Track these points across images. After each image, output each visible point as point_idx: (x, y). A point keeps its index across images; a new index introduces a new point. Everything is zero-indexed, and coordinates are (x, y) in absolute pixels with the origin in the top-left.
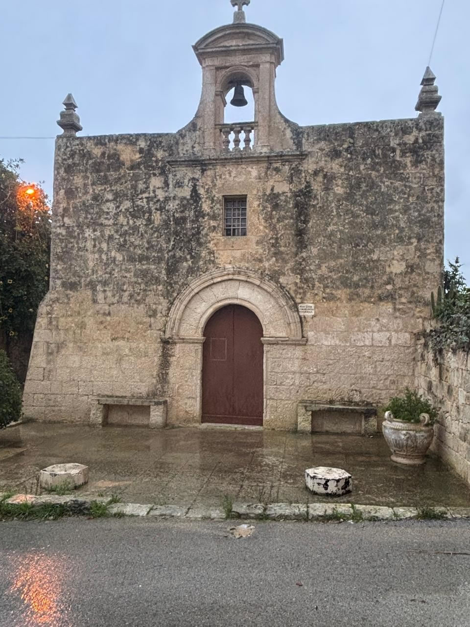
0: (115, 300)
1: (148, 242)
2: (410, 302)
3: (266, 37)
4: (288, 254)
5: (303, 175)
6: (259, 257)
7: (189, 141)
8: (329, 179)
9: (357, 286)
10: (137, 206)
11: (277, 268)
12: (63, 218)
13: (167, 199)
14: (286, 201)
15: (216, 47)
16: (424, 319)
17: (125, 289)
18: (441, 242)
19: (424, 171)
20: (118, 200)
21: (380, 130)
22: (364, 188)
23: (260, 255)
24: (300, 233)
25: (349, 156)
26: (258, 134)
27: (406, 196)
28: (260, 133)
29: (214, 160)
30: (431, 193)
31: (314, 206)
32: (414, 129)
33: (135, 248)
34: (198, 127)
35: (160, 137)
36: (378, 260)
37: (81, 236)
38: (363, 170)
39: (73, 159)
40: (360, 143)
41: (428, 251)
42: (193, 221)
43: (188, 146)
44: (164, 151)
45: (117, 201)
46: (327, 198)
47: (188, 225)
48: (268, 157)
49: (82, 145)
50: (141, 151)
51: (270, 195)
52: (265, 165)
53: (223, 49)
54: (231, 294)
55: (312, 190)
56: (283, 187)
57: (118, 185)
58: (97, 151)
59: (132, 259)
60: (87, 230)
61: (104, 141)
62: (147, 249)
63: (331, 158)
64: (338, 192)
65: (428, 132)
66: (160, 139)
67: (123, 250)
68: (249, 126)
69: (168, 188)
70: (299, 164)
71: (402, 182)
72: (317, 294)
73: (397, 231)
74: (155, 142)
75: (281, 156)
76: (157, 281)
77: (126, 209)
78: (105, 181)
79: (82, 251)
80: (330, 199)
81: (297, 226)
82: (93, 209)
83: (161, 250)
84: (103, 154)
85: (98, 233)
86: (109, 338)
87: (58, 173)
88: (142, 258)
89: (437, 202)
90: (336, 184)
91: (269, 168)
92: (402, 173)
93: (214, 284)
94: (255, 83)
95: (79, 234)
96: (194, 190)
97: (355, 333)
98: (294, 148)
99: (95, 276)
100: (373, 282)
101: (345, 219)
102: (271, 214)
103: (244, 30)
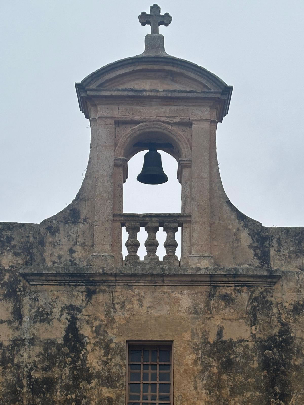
3: (204, 82)
5: (275, 310)
13: (17, 344)
14: (245, 356)
15: (118, 90)
26: (191, 237)
28: (195, 235)
29: (111, 275)
31: (298, 368)
34: (82, 217)
35: (9, 229)
42: (67, 388)
43: (61, 249)
44: (15, 254)
47: (59, 395)
48: (211, 276)
51: (215, 343)
52: (205, 289)
53: (131, 94)
55: (292, 338)
56: (239, 331)
68: (174, 221)
69: (20, 323)
70: (266, 291)
75: (235, 276)
91: (213, 295)
94: (185, 151)
96: (72, 329)
98: (257, 263)
102: (220, 379)
103: (167, 68)
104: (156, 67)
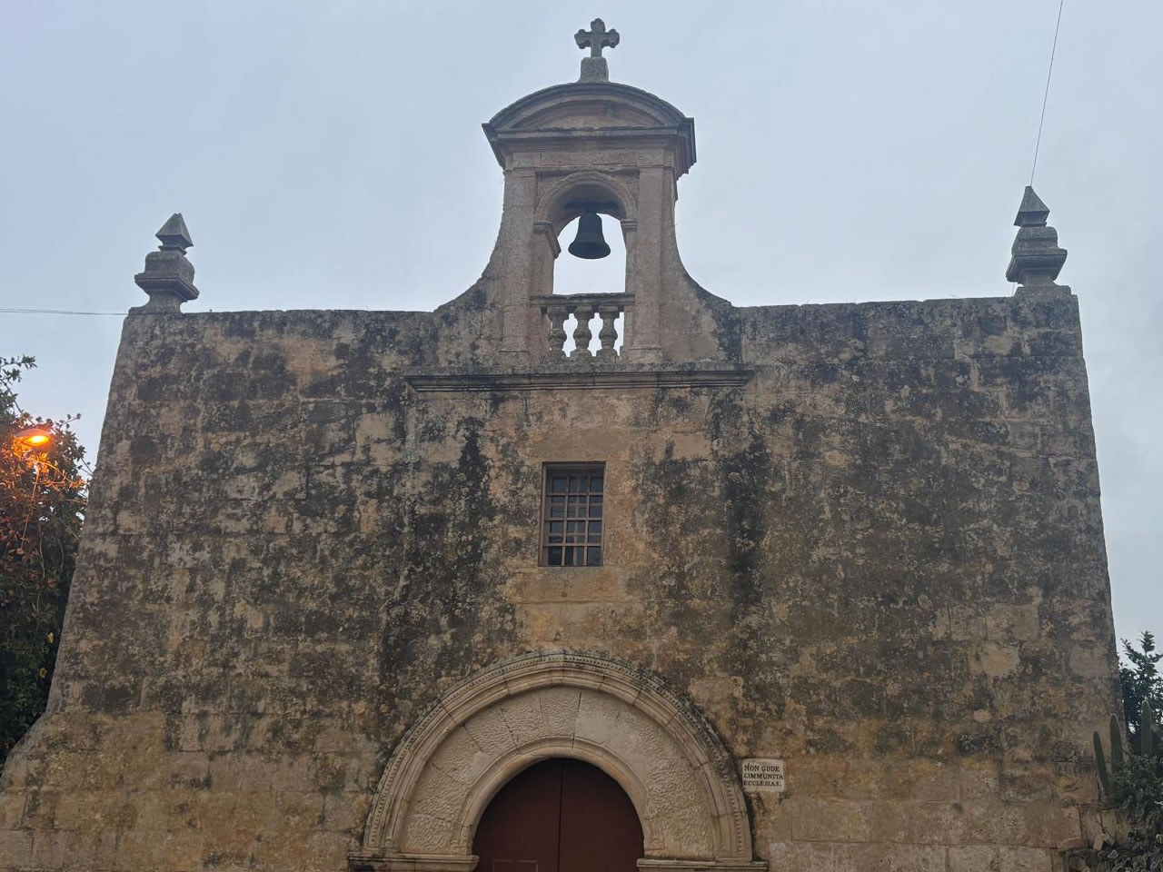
0: (228, 743)
1: (339, 580)
2: (1041, 760)
3: (654, 114)
4: (709, 618)
5: (745, 418)
6: (634, 626)
7: (464, 333)
8: (809, 430)
9: (896, 710)
10: (319, 486)
11: (681, 657)
12: (116, 514)
13: (398, 469)
14: (702, 481)
15: (540, 131)
16: (1084, 808)
17: (260, 709)
18: (1104, 596)
19: (1042, 420)
20: (269, 468)
21: (926, 321)
22: (897, 456)
23: (638, 617)
24: (742, 564)
25: (855, 378)
26: (634, 322)
27: (1003, 479)
28: (639, 320)
29: (523, 376)
30: (1065, 472)
31: (774, 496)
32: (1010, 323)
33: (299, 596)
34: (489, 302)
35: (393, 320)
36: (947, 641)
37: (157, 561)
38: (894, 412)
39: (164, 365)
40: (880, 349)
41: (1074, 621)
42: (462, 527)
43: (459, 345)
44: (400, 353)
45: (265, 472)
46: (806, 477)
47: (450, 537)
48: (658, 374)
49: (192, 332)
50: (342, 351)
51: (663, 463)
52: (651, 392)
53: (556, 134)
54: (556, 726)
55: (767, 454)
56: (695, 447)
57: (273, 431)
58: (229, 349)
59: (288, 627)
60: (177, 546)
61: (251, 324)
62: (334, 598)
63: (813, 382)
64: (832, 463)
65: (1042, 330)
66: (393, 325)
67: (267, 602)
68: (612, 304)
69: (403, 442)
70: (734, 392)
71: (992, 444)
72: (790, 733)
73: (989, 567)
74: (379, 331)
75: (691, 373)
76: (353, 687)
77: (286, 494)
78: (241, 420)
79: (155, 602)
80: (813, 479)
81: (733, 543)
82: (200, 491)
83: (370, 602)
84: (244, 356)
85: (205, 555)
86: (197, 859)
87: (121, 399)
88: (318, 624)
89: (1081, 495)
90: (828, 444)
91: (661, 400)
92: (990, 424)
93: (510, 697)
94: (628, 210)
95: (151, 558)
96: (471, 449)
97: (901, 848)
98: (722, 355)
99: (181, 673)
100: (938, 702)
101: (855, 532)
102: (667, 513)
103: (605, 98)
104: (590, 98)
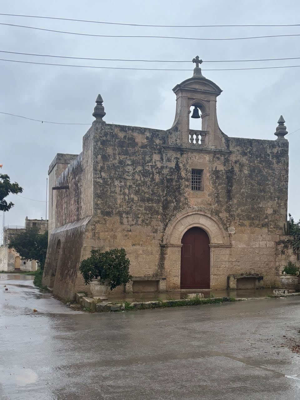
0: (134, 223)
1: (152, 191)
2: (274, 228)
3: (214, 88)
4: (223, 202)
5: (230, 162)
6: (210, 203)
7: (174, 137)
8: (242, 166)
9: (253, 219)
10: (146, 170)
11: (218, 209)
12: (101, 173)
13: (162, 168)
14: (222, 175)
16: (280, 235)
17: (139, 217)
18: (287, 200)
19: (281, 167)
20: (134, 165)
21: (263, 144)
22: (256, 172)
23: (211, 202)
24: (229, 192)
25: (250, 155)
27: (273, 178)
28: (210, 138)
29: (188, 149)
30: (283, 177)
31: (235, 179)
32: (277, 146)
33: (145, 194)
34: (179, 130)
36: (262, 207)
37: (112, 184)
38: (256, 163)
39: (106, 137)
40: (255, 150)
41: (282, 204)
42: (176, 181)
43: (173, 139)
44: (160, 140)
45: (134, 166)
46: (241, 175)
47: (174, 183)
48: (215, 151)
49: (112, 129)
50: (147, 138)
51: (215, 171)
52: (212, 155)
54: (196, 221)
55: (234, 170)
56: (221, 168)
57: (134, 156)
58: (121, 135)
59: (143, 200)
60: (116, 181)
61: (126, 129)
62: (152, 194)
63: (243, 156)
64: (245, 173)
65: (282, 148)
66: (158, 133)
67: (138, 195)
69: (163, 161)
70: (228, 156)
71: (272, 171)
72: (236, 223)
73: (270, 194)
74: (155, 134)
75: (221, 152)
76: (157, 213)
77: (139, 171)
78: (126, 153)
79: (113, 193)
80: (242, 176)
81: (228, 188)
82: (119, 169)
83: (159, 196)
84: (125, 137)
85: (123, 184)
86: (130, 244)
87: (97, 144)
88: (149, 200)
89: (285, 182)
90: (245, 169)
91: (215, 157)
92: (272, 167)
93: (188, 216)
95: (111, 183)
96: (177, 164)
98: (226, 148)
99: (121, 209)
100: (260, 218)
101: (248, 187)
102: (215, 181)
104: (201, 81)
